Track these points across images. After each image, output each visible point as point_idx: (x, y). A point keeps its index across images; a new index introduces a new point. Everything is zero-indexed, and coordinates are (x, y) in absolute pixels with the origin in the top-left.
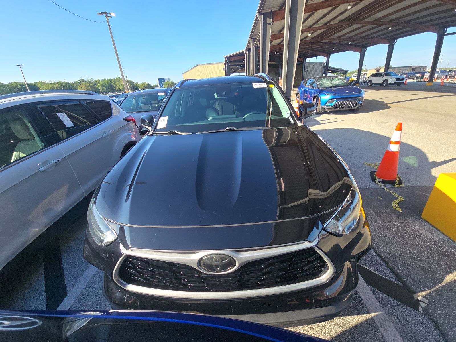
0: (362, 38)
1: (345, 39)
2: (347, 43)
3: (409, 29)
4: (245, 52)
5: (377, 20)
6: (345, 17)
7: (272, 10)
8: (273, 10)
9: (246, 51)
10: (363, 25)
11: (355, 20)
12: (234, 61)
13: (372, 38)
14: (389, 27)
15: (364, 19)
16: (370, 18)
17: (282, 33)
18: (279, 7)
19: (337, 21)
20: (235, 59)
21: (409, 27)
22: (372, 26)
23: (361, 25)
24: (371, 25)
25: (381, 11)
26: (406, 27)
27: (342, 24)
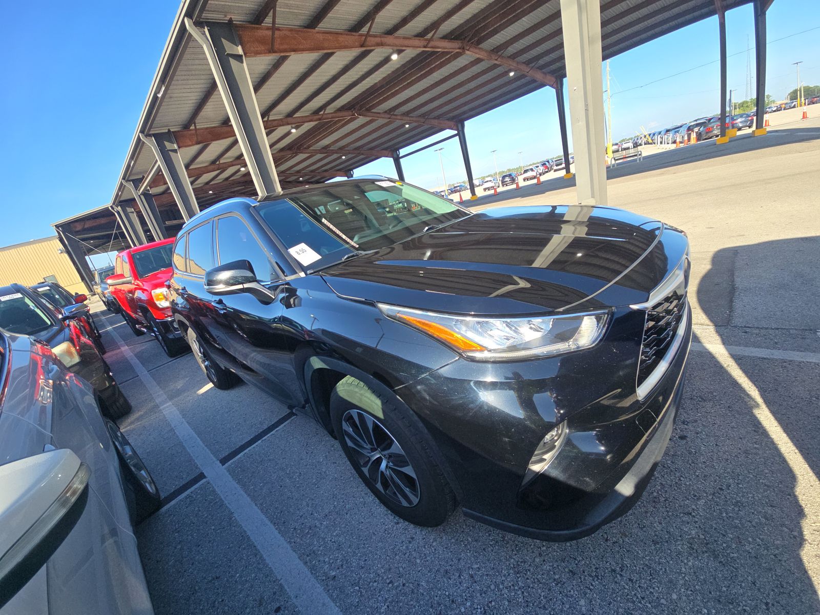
0: (312, 171)
1: (292, 175)
2: (296, 179)
3: (362, 157)
4: (113, 208)
5: (326, 148)
6: (285, 145)
7: (169, 130)
8: (172, 130)
9: (114, 206)
10: (310, 154)
11: (299, 148)
12: (85, 230)
13: (326, 171)
14: (341, 156)
15: (309, 147)
16: (316, 145)
17: (191, 169)
18: (181, 126)
19: (275, 150)
20: (86, 226)
21: (363, 154)
22: (323, 155)
23: (307, 155)
24: (319, 155)
25: (327, 136)
26: (359, 154)
27: (282, 154)
